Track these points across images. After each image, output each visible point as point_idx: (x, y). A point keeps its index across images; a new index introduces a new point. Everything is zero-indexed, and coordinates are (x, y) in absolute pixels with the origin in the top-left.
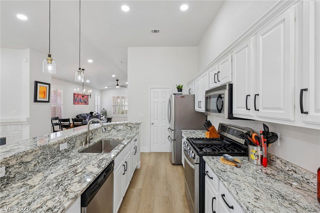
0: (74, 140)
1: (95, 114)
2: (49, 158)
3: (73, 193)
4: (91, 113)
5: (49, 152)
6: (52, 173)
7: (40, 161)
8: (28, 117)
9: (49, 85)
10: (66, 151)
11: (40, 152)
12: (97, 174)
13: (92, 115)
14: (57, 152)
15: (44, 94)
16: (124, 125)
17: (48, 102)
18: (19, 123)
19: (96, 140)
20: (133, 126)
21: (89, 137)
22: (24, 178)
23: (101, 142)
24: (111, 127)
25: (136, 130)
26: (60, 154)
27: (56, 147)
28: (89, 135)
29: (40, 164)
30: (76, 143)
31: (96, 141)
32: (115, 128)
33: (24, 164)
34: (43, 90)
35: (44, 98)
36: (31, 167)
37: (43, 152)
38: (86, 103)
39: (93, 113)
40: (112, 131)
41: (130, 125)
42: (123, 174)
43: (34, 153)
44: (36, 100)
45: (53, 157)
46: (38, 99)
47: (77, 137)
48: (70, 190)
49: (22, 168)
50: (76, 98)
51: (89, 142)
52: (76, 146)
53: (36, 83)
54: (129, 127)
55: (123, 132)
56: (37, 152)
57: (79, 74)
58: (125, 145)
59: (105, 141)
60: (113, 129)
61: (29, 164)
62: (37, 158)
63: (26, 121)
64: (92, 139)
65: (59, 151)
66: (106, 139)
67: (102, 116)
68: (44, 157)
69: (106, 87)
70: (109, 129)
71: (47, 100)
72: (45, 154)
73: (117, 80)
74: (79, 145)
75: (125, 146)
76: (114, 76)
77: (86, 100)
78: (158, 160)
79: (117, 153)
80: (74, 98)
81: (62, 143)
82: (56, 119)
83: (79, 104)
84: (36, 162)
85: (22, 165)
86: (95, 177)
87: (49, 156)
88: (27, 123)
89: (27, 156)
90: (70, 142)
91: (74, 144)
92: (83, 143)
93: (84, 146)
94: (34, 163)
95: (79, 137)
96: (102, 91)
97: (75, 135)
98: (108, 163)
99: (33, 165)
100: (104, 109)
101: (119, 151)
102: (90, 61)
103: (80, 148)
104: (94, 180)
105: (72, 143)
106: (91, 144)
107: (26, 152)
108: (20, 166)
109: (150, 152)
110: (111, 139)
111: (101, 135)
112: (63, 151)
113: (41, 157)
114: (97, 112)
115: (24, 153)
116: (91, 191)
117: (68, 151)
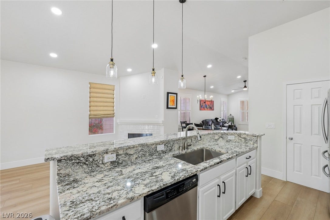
0: (172, 144)
1: (220, 120)
2: (148, 155)
3: (133, 193)
4: (216, 119)
5: (147, 150)
6: (140, 168)
7: (140, 156)
8: (163, 120)
9: (176, 94)
10: (164, 152)
11: (140, 149)
12: (165, 184)
13: (217, 121)
14: (154, 152)
15: (173, 102)
16: (236, 135)
17: (176, 108)
18: (159, 124)
19: (196, 147)
20: (248, 138)
21: (187, 143)
22: (125, 166)
23: (202, 150)
24: (218, 136)
25: (253, 144)
26: (157, 154)
27: (153, 146)
28: (187, 141)
29: (140, 158)
30: (174, 146)
31: (195, 149)
32: (224, 137)
33: (128, 156)
34: (172, 99)
35: (173, 105)
36: (133, 158)
37: (142, 149)
38: (211, 108)
39: (218, 118)
40: (220, 140)
41: (244, 136)
42: (218, 196)
43: (135, 148)
44: (168, 108)
45: (151, 155)
46: (169, 107)
47: (174, 141)
48: (134, 190)
49: (127, 158)
50: (202, 104)
51: (187, 148)
52: (174, 149)
53: (168, 93)
54: (244, 139)
55: (234, 143)
56: (138, 148)
57: (182, 80)
58: (222, 161)
59: (207, 150)
60: (221, 139)
61: (131, 157)
62: (137, 152)
63: (161, 123)
64: (190, 145)
65: (156, 150)
66: (207, 149)
67: (227, 122)
68: (143, 153)
69: (233, 91)
70: (217, 137)
71: (175, 107)
72: (144, 151)
73: (245, 81)
74: (177, 149)
75: (220, 162)
76: (239, 77)
77: (211, 106)
78: (298, 199)
79: (203, 168)
80: (200, 105)
81: (160, 144)
82: (184, 123)
83: (205, 110)
84: (137, 156)
85: (127, 155)
86: (161, 186)
87: (147, 153)
88: (162, 125)
89: (130, 150)
90: (167, 145)
91: (172, 147)
92: (180, 148)
93: (181, 151)
94: (135, 156)
95: (177, 141)
96: (228, 95)
97: (172, 139)
98: (185, 176)
99: (135, 158)
100: (231, 115)
101: (208, 166)
102: (209, 66)
103: (177, 152)
104: (159, 189)
105: (170, 146)
106: (189, 150)
107: (129, 147)
108: (126, 156)
109: (285, 180)
110: (212, 150)
111: (204, 142)
112: (161, 152)
113: (141, 153)
114: (222, 118)
115: (128, 147)
116: (154, 199)
117: (166, 153)
